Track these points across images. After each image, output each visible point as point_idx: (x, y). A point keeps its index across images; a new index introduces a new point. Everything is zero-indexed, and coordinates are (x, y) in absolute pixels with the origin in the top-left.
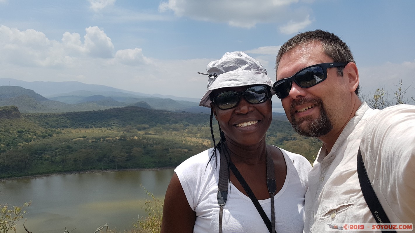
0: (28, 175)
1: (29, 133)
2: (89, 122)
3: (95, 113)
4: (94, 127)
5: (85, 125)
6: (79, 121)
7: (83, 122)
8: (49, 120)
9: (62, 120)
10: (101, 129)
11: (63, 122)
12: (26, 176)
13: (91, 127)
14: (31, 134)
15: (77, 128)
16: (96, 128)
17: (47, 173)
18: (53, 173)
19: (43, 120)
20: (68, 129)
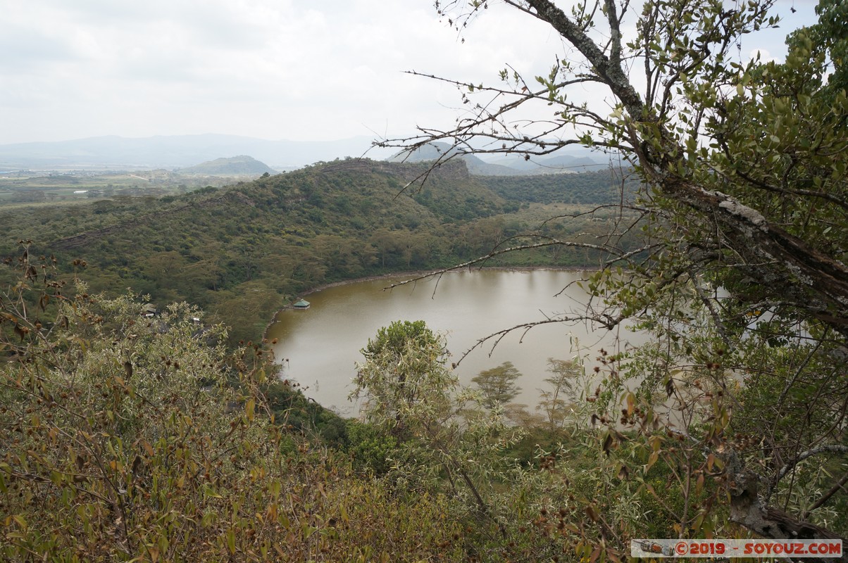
0: (502, 266)
1: (483, 204)
2: (571, 193)
3: (581, 177)
4: (579, 203)
5: (564, 197)
6: (554, 191)
7: (560, 193)
8: (505, 188)
9: (526, 188)
10: (591, 205)
11: (528, 193)
12: (498, 266)
13: (574, 202)
14: (487, 205)
15: (551, 202)
16: (583, 204)
17: (530, 266)
18: (540, 265)
19: (497, 187)
20: (537, 205)
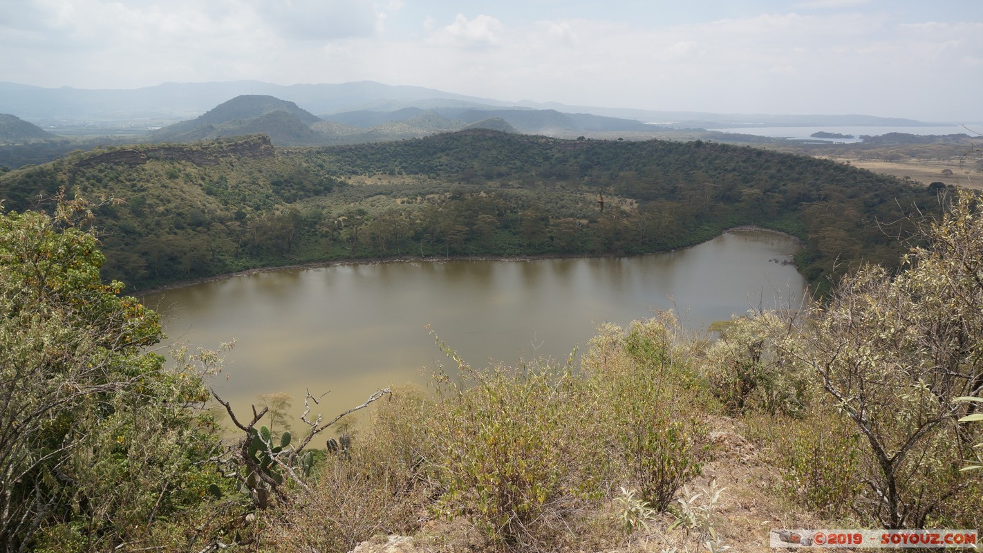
0: (295, 264)
1: (291, 186)
2: (396, 163)
3: (405, 145)
4: (404, 173)
5: (388, 168)
6: (378, 161)
7: (385, 164)
8: (324, 161)
9: (347, 159)
10: (417, 176)
11: (349, 165)
12: (291, 264)
13: (400, 173)
14: (295, 187)
15: (375, 174)
16: (408, 174)
17: (326, 261)
18: (336, 260)
19: (315, 159)
20: (358, 178)
